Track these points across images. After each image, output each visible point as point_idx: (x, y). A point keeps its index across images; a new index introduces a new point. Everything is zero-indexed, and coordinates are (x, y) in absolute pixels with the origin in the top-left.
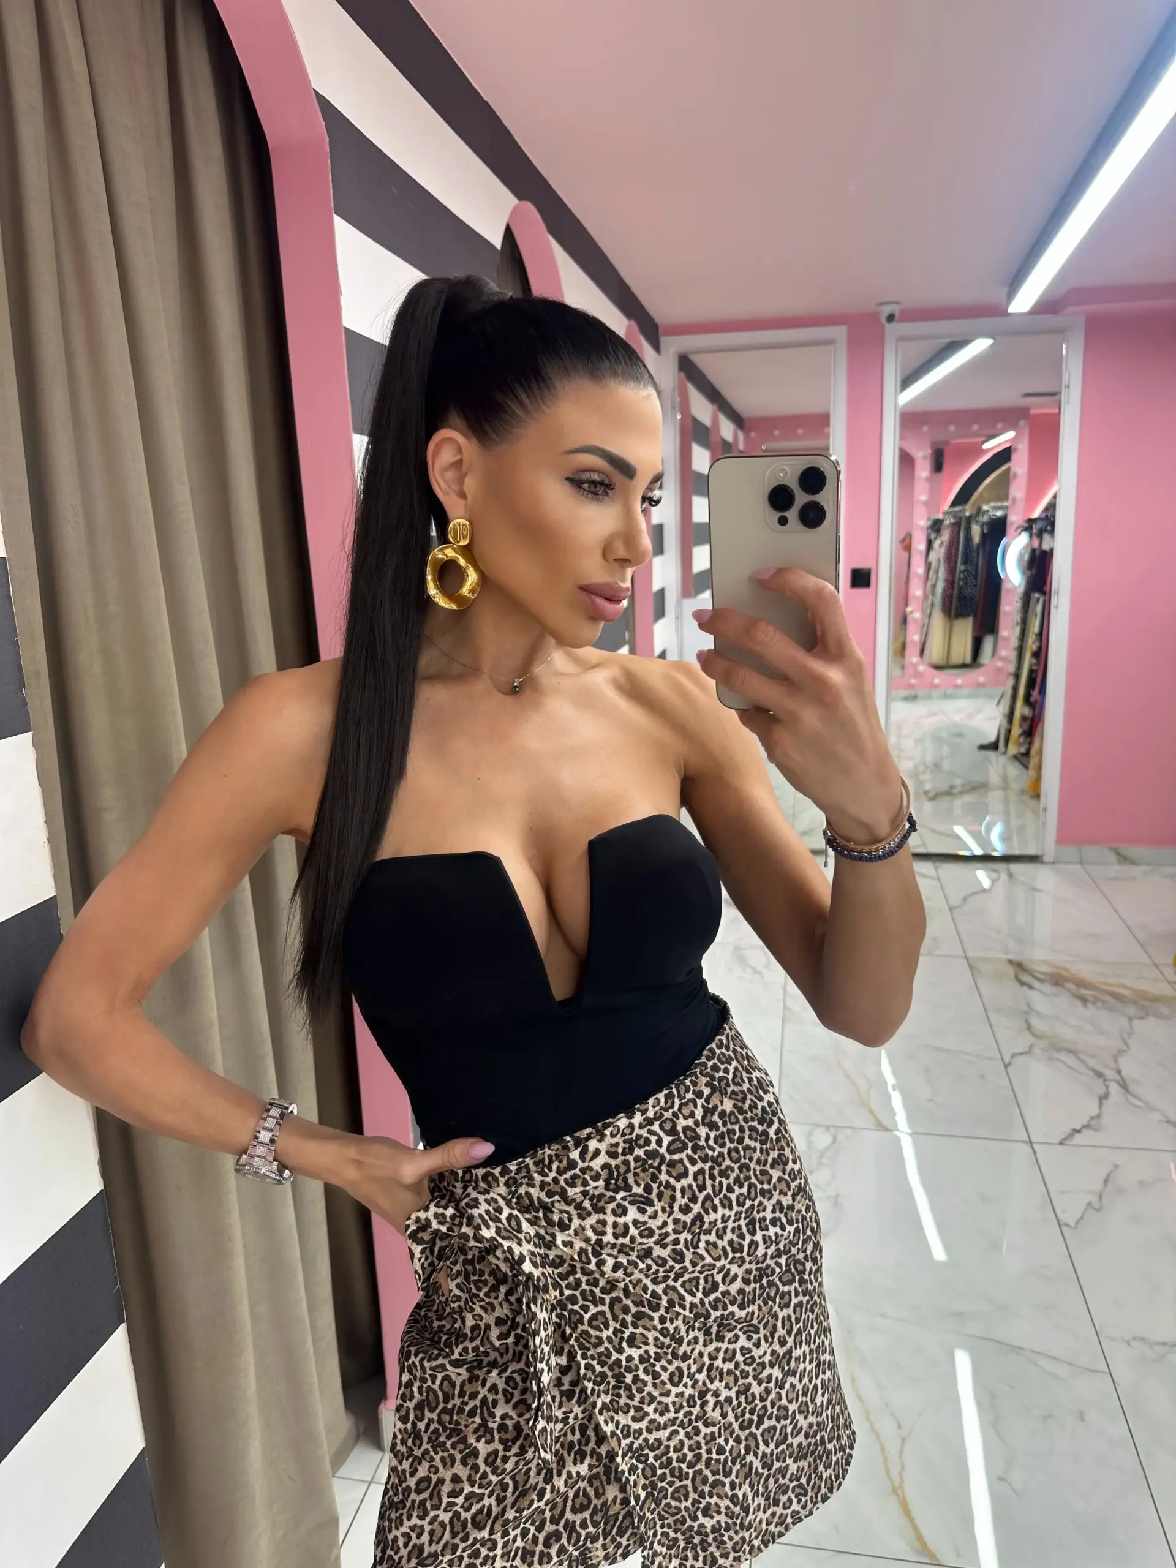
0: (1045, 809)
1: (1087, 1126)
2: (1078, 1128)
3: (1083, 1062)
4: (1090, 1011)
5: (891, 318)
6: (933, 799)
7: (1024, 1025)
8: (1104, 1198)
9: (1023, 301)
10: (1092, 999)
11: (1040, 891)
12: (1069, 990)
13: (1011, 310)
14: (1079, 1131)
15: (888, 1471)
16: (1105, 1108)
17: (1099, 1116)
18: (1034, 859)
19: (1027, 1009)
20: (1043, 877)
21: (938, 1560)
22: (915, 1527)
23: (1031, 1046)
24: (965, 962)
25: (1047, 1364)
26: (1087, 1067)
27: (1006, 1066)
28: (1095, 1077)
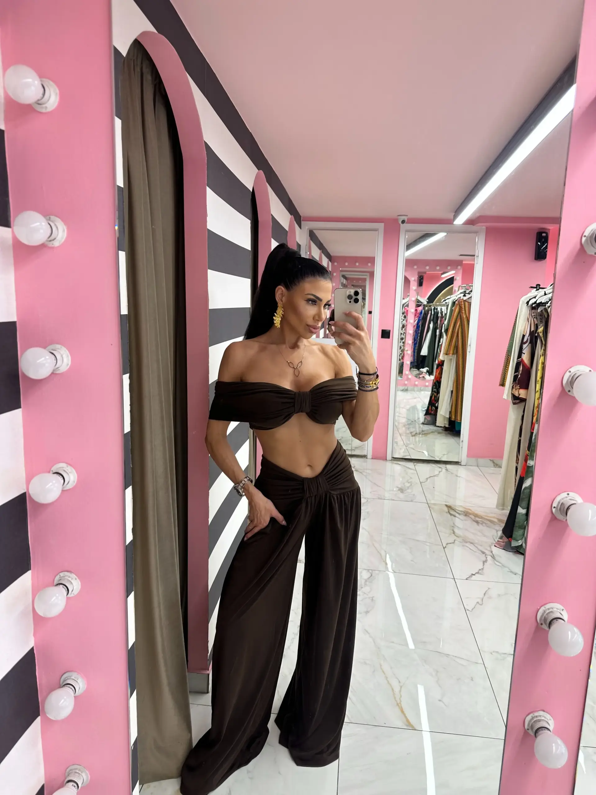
0: (462, 441)
1: (478, 573)
2: (474, 573)
3: (477, 547)
4: (481, 527)
5: (403, 222)
6: (414, 436)
7: (452, 532)
8: (483, 600)
9: (460, 220)
10: (481, 522)
11: (459, 477)
12: (471, 518)
13: (455, 223)
14: (474, 575)
15: (395, 698)
16: (485, 566)
17: (483, 569)
18: (457, 463)
19: (453, 525)
20: (461, 471)
21: (415, 728)
22: (406, 717)
23: (455, 540)
24: (427, 504)
25: (458, 660)
26: (478, 549)
27: (444, 548)
28: (482, 554)
